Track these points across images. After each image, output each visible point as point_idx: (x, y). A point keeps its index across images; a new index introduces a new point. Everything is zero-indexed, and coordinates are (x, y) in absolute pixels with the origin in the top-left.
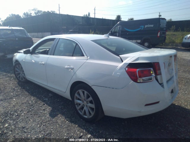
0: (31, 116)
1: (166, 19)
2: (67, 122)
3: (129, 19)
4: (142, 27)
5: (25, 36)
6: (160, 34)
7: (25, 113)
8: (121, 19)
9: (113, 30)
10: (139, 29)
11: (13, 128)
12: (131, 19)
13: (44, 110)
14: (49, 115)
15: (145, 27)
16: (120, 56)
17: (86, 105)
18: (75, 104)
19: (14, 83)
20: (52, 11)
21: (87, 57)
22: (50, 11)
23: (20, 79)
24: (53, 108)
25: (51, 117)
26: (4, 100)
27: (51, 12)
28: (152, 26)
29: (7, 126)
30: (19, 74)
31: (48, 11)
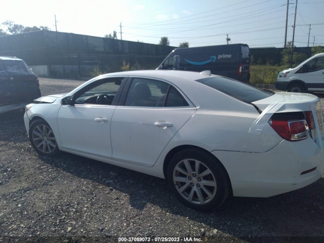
0: (103, 211)
1: (248, 46)
2: (168, 214)
3: (181, 44)
4: (213, 59)
5: (26, 74)
6: (242, 69)
7: (87, 207)
8: (169, 43)
9: (166, 61)
10: (208, 61)
11: (84, 232)
12: (184, 44)
13: (117, 199)
14: (131, 206)
15: (219, 58)
16: (253, 103)
17: (197, 185)
18: (175, 183)
19: (32, 158)
20: (42, 27)
21: (195, 107)
22: (39, 27)
23: (44, 151)
24: (131, 195)
25: (138, 209)
26: (34, 188)
27: (41, 29)
28: (229, 56)
29: (71, 230)
30: (40, 141)
31: (35, 27)
